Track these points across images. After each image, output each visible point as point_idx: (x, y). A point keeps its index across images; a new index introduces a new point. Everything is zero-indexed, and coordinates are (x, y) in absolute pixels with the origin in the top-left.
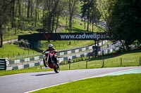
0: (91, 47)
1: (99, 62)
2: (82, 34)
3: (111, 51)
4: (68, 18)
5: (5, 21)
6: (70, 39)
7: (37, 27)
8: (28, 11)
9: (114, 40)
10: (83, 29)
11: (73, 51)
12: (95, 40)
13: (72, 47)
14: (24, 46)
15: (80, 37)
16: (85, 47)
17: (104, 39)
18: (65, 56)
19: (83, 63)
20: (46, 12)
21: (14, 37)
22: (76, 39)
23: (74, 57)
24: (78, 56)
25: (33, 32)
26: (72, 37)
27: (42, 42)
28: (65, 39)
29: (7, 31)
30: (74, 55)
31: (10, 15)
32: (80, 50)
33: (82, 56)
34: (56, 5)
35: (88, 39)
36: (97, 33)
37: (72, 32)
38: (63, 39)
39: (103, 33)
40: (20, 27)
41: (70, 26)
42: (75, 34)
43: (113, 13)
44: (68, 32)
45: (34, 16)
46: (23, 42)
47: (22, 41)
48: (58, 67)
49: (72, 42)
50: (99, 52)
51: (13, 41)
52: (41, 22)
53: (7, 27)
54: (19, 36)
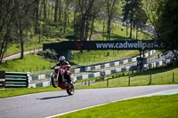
0: (135, 59)
1: (145, 78)
2: (124, 42)
3: (161, 63)
4: (106, 21)
5: (27, 26)
6: (108, 48)
7: (67, 34)
8: (56, 14)
9: (164, 49)
10: (125, 36)
11: (112, 64)
12: (140, 49)
13: (110, 58)
14: (50, 57)
15: (121, 45)
16: (127, 59)
17: (151, 49)
18: (102, 70)
19: (124, 80)
20: (78, 14)
21: (38, 46)
22: (116, 49)
23: (113, 72)
24: (118, 70)
25: (62, 40)
26: (111, 45)
27: (73, 52)
28: (102, 49)
29: (29, 38)
30: (113, 68)
31: (33, 18)
32: (121, 63)
33: (124, 70)
34: (91, 5)
35: (131, 49)
36: (143, 41)
37: (111, 39)
38: (99, 49)
39: (150, 42)
40: (46, 33)
41: (108, 32)
42: (115, 42)
43: (163, 16)
44: (105, 39)
45: (63, 19)
46: (50, 52)
47: (48, 50)
48: (72, 87)
49: (111, 52)
50: (145, 66)
51: (37, 51)
52: (72, 27)
53: (29, 34)
54: (44, 45)
